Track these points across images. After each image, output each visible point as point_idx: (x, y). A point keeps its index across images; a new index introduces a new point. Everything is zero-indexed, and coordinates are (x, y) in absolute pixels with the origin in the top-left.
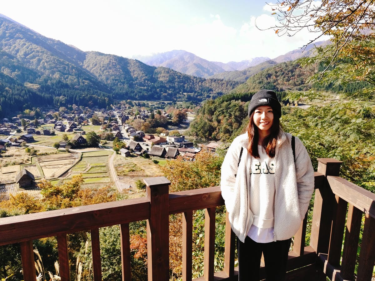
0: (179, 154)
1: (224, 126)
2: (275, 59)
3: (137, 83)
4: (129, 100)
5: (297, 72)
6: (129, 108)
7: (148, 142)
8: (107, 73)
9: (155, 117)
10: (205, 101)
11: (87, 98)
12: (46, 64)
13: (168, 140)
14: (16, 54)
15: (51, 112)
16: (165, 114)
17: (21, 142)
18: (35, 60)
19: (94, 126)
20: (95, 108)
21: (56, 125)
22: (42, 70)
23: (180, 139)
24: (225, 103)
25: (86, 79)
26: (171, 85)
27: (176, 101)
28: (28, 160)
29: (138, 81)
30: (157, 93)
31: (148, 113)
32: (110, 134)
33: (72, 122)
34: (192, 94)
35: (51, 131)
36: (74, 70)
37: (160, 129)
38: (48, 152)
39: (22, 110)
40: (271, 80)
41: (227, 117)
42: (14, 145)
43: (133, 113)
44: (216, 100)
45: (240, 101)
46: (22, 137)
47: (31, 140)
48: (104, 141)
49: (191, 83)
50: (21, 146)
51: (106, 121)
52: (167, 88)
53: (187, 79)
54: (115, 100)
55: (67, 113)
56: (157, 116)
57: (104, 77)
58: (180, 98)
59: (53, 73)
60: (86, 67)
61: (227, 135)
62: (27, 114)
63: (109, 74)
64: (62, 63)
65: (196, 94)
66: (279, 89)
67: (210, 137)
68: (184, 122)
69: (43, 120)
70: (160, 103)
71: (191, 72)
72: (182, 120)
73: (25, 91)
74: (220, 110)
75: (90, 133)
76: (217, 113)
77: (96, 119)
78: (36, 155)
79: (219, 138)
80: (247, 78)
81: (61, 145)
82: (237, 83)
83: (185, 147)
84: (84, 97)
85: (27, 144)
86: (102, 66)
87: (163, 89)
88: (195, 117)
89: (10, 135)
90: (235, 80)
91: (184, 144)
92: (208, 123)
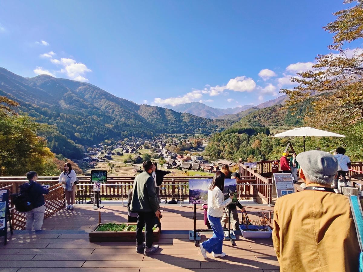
0: (200, 167)
1: (228, 149)
2: (257, 106)
3: (170, 123)
4: (165, 134)
5: (274, 114)
6: (166, 138)
7: (179, 160)
8: (152, 117)
9: (182, 144)
10: (213, 133)
11: (140, 132)
12: (117, 113)
13: (192, 158)
14: (101, 108)
15: (120, 141)
16: (188, 142)
17: (105, 160)
18: (111, 111)
19: (145, 149)
20: (145, 138)
21: (123, 149)
22: (115, 116)
23: (200, 158)
24: (228, 135)
25: (139, 121)
26: (191, 124)
27: (194, 134)
28: (109, 170)
29: (170, 122)
30: (182, 129)
31: (178, 141)
32: (156, 155)
33: (133, 147)
34: (204, 129)
35: (121, 153)
36: (133, 116)
37: (186, 151)
38: (121, 165)
39: (103, 140)
40: (256, 119)
41: (229, 144)
42: (100, 161)
43: (168, 142)
44: (221, 133)
45: (237, 133)
46: (105, 156)
47: (110, 158)
48: (153, 159)
49: (204, 122)
50: (105, 162)
51: (152, 147)
52: (189, 126)
53: (201, 119)
54: (157, 133)
55: (129, 142)
56: (184, 143)
57: (150, 120)
58: (197, 131)
59: (121, 118)
60: (140, 114)
61: (230, 155)
62: (106, 142)
63: (153, 118)
64: (126, 112)
65: (207, 129)
66: (262, 125)
67: (219, 157)
68: (201, 147)
69: (115, 146)
70: (184, 135)
71: (203, 115)
72: (199, 146)
73: (106, 129)
74: (224, 139)
75: (145, 154)
76: (222, 141)
77: (146, 145)
78: (114, 167)
79: (224, 157)
80: (240, 119)
81: (128, 161)
82: (234, 122)
83: (204, 163)
84: (139, 132)
85: (108, 161)
86: (149, 113)
87: (186, 127)
88: (208, 144)
89: (97, 155)
90: (232, 120)
91: (203, 161)
92: (217, 147)
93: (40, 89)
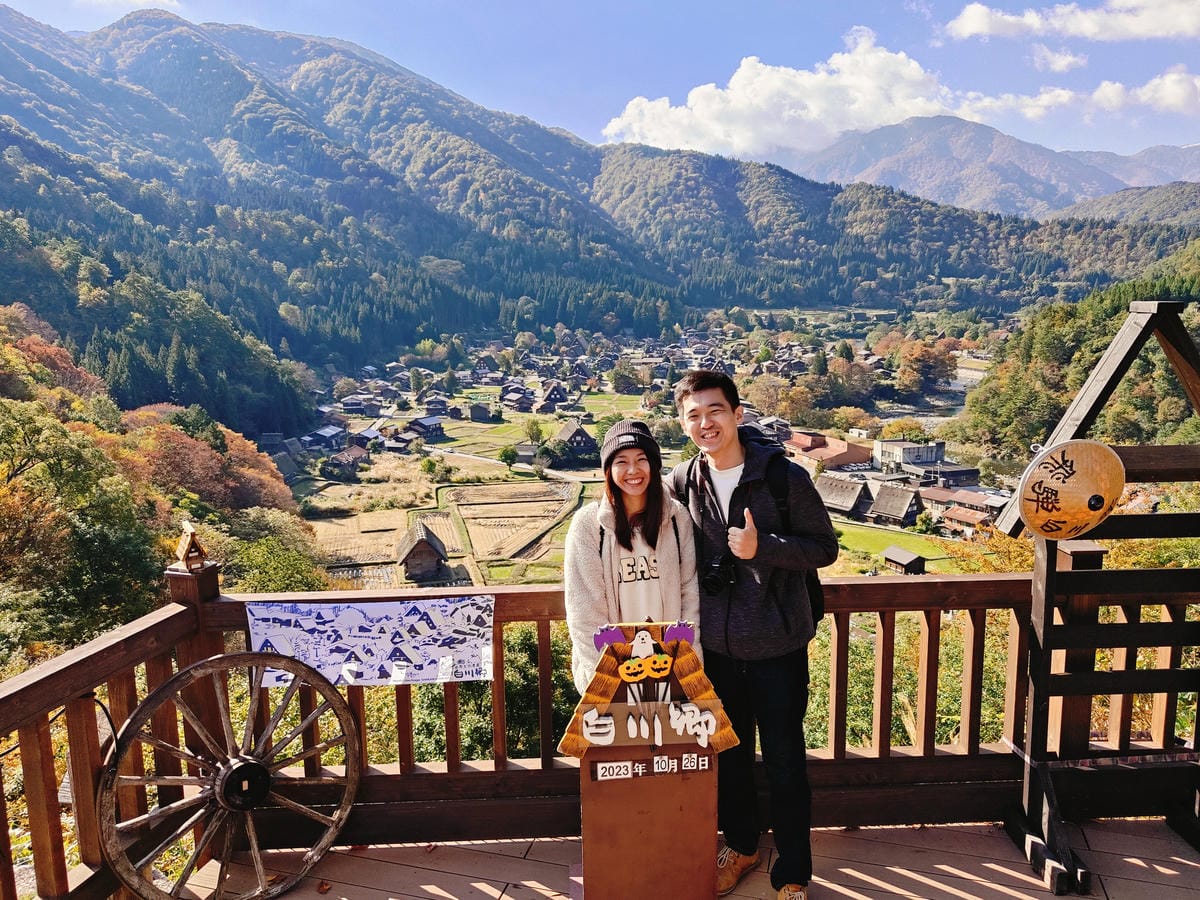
0: (921, 509)
1: (1117, 407)
3: (768, 245)
4: (736, 309)
6: (737, 335)
8: (668, 216)
9: (830, 369)
10: (1031, 307)
11: (600, 301)
12: (482, 195)
13: (877, 454)
14: (403, 170)
15: (493, 348)
16: (867, 357)
17: (411, 441)
18: (452, 186)
19: (619, 395)
20: (624, 335)
21: (506, 391)
22: (471, 215)
23: (928, 453)
25: (598, 240)
26: (895, 250)
27: (910, 309)
28: (428, 496)
29: (771, 240)
30: (840, 280)
31: (805, 352)
32: (670, 425)
33: (554, 382)
34: (977, 283)
35: (493, 409)
36: (563, 211)
37: (845, 412)
38: (485, 475)
39: (412, 340)
41: (1131, 373)
42: (391, 449)
43: (749, 354)
44: (1080, 305)
46: (414, 425)
47: (436, 435)
49: (975, 240)
50: (409, 453)
51: (658, 381)
52: (879, 263)
53: (959, 223)
54: (688, 308)
55: (536, 351)
56: (836, 364)
57: (655, 231)
58: (926, 296)
59: (502, 222)
60: (602, 200)
62: (424, 353)
63: (673, 220)
64: (529, 190)
65: (996, 281)
68: (943, 387)
69: (468, 372)
70: (850, 316)
71: (975, 199)
72: (935, 381)
73: (424, 283)
75: (608, 419)
77: (626, 373)
78: (449, 481)
81: (521, 453)
82: (1181, 235)
83: (946, 486)
84: (590, 299)
85: (426, 448)
86: (650, 191)
87: (862, 267)
88: (989, 370)
89: (379, 417)
90: (1174, 222)
91: (943, 474)
92: (1045, 394)
93: (129, 85)
